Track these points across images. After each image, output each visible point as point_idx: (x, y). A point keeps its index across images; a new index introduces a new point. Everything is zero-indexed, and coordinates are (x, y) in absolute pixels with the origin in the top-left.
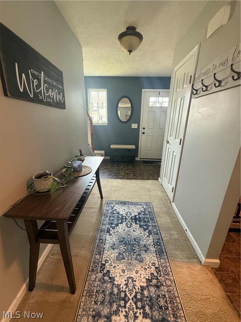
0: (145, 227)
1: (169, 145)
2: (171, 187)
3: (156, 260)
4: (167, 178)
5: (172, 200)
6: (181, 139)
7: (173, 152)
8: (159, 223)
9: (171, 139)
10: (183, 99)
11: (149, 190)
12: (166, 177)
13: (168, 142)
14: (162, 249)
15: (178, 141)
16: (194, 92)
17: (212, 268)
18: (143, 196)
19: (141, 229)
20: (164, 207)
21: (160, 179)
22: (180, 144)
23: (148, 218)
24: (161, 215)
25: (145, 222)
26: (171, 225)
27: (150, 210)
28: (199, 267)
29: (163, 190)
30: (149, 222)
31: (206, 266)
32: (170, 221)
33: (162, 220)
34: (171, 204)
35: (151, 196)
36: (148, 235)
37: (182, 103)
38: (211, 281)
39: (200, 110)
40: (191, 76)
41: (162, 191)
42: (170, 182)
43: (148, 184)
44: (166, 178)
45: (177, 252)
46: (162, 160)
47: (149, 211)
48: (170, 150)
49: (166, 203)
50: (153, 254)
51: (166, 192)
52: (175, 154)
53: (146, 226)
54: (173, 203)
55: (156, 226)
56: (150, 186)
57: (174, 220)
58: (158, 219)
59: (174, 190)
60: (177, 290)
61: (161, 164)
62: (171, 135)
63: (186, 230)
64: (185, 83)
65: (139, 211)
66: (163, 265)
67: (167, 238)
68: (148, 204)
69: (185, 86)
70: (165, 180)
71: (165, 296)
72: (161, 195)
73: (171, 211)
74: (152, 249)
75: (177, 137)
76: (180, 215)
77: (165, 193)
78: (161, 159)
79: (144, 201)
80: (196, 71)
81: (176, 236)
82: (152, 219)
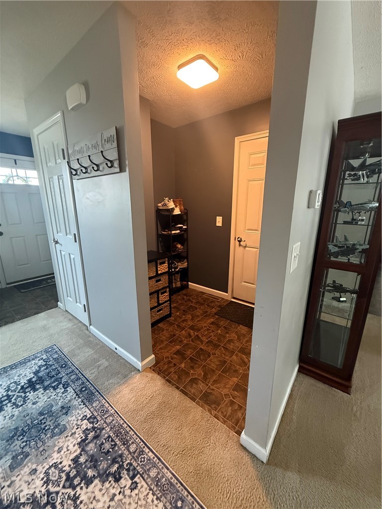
0: (53, 385)
1: (60, 245)
2: (81, 306)
3: (87, 409)
4: (72, 296)
5: (88, 324)
6: (75, 234)
7: (69, 254)
8: (77, 364)
9: (60, 237)
10: (60, 177)
11: (45, 328)
12: (69, 295)
13: (57, 242)
14: (91, 391)
15: (72, 237)
16: (73, 173)
17: (150, 368)
18: (35, 344)
19: (48, 391)
20: (79, 339)
21: (61, 303)
22: (76, 241)
23: (57, 368)
24: (77, 352)
25: (53, 376)
26: (95, 356)
27: (55, 356)
28: (138, 376)
29: (71, 317)
30: (59, 373)
31: (145, 370)
32: (93, 352)
33: (80, 358)
34: (88, 330)
35: (51, 335)
36: (63, 390)
37: (61, 183)
38: (152, 379)
39: (88, 195)
40: (63, 150)
41: (70, 320)
42: (78, 301)
43: (41, 320)
44: (70, 297)
45: (111, 381)
46: (55, 275)
47: (54, 359)
48: (63, 253)
49: (80, 332)
50: (80, 407)
51: (76, 318)
52: (72, 256)
53: (57, 381)
54: (91, 327)
55: (73, 371)
56: (45, 322)
57: (99, 346)
58: (74, 360)
59: (87, 308)
60: (121, 417)
61: (55, 281)
62: (59, 230)
63: (116, 349)
64: (57, 158)
65: (36, 368)
66: (98, 407)
67: (95, 375)
68: (50, 349)
69: (59, 161)
70: (71, 301)
71: (109, 437)
72: (70, 325)
73: (91, 339)
74: (75, 403)
75: (68, 232)
76: (103, 336)
77: (75, 321)
78: (53, 274)
79: (40, 349)
80: (68, 145)
81: (106, 364)
82: (65, 366)
